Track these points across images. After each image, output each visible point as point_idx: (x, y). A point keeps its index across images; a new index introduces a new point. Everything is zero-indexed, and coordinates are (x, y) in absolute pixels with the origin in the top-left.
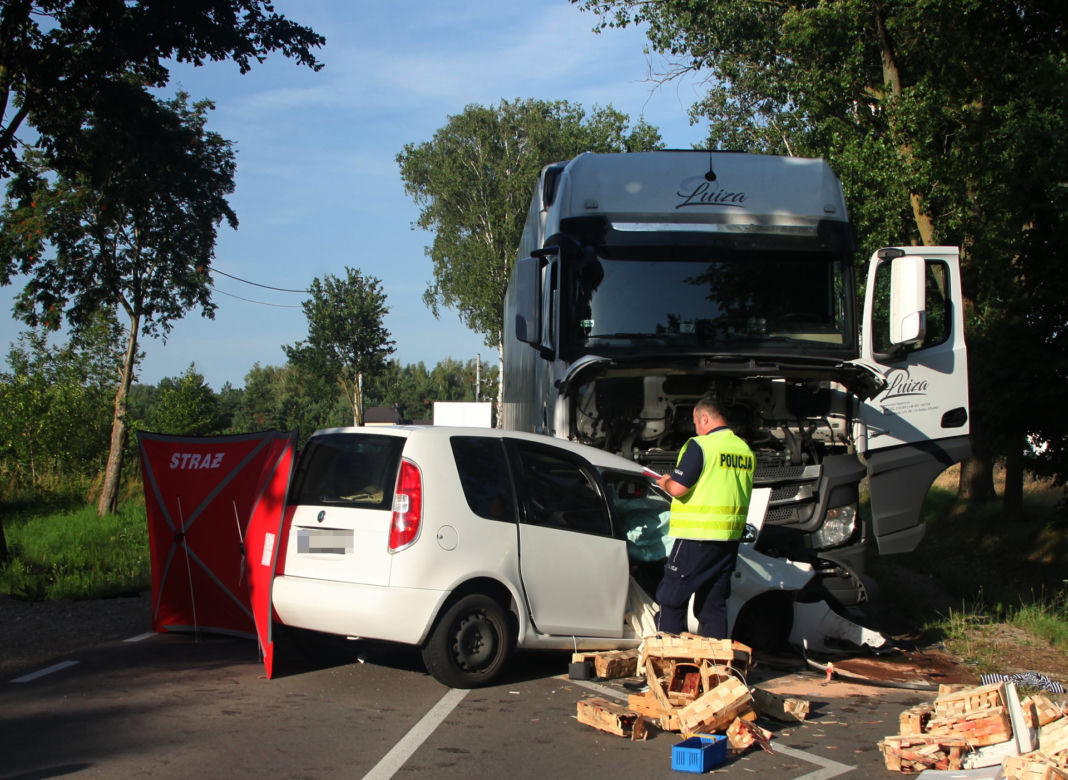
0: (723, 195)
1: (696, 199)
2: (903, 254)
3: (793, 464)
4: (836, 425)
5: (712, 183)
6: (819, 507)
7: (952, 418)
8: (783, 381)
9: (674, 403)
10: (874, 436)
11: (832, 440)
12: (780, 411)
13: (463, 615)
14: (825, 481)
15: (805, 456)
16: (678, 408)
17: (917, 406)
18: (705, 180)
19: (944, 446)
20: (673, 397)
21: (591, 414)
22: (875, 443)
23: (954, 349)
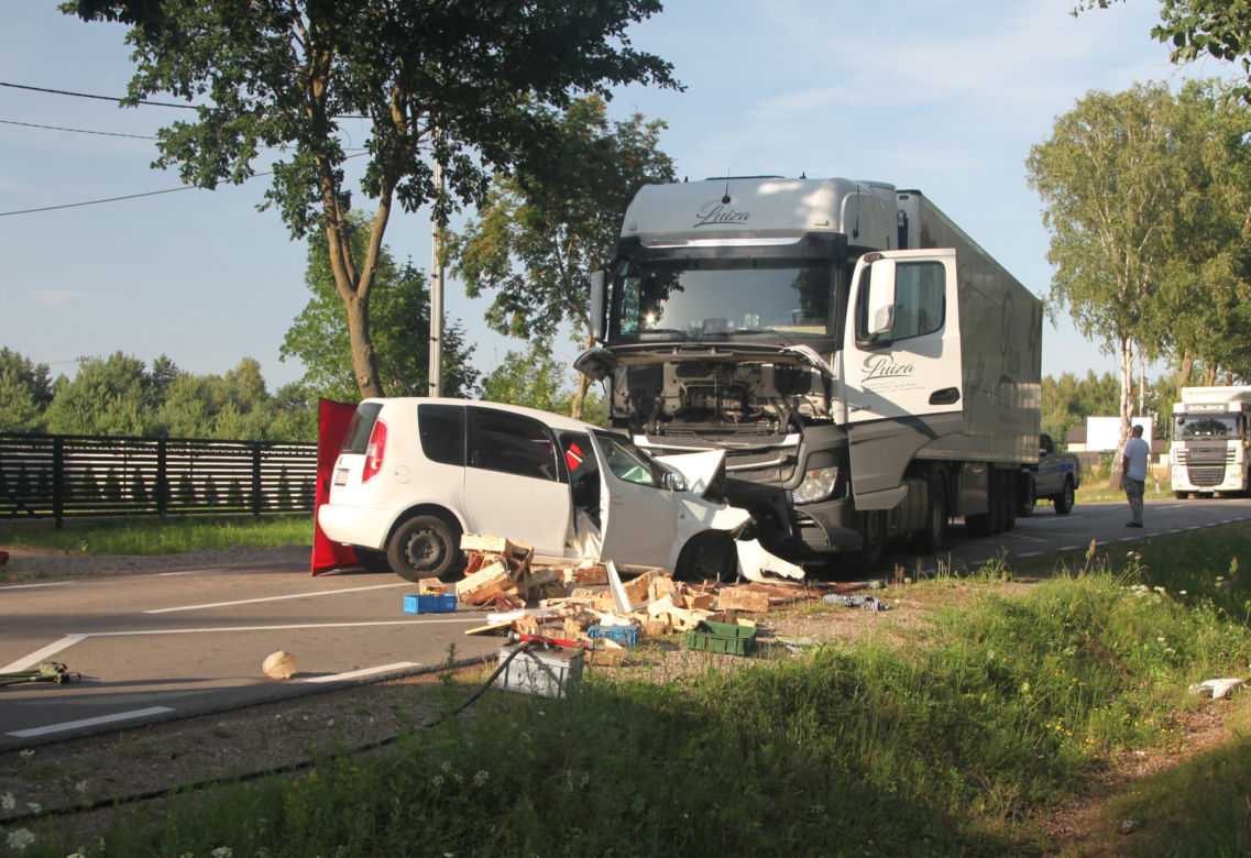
0: (733, 215)
1: (711, 219)
2: (882, 257)
3: (780, 434)
4: (816, 402)
5: (726, 206)
6: (798, 469)
7: (940, 397)
8: (771, 365)
9: (686, 384)
10: (853, 411)
11: (815, 413)
12: (769, 390)
13: (415, 529)
14: (803, 446)
15: (790, 427)
16: (688, 388)
17: (901, 386)
18: (721, 204)
19: (927, 421)
20: (685, 380)
21: (623, 394)
22: (854, 417)
23: (943, 338)
